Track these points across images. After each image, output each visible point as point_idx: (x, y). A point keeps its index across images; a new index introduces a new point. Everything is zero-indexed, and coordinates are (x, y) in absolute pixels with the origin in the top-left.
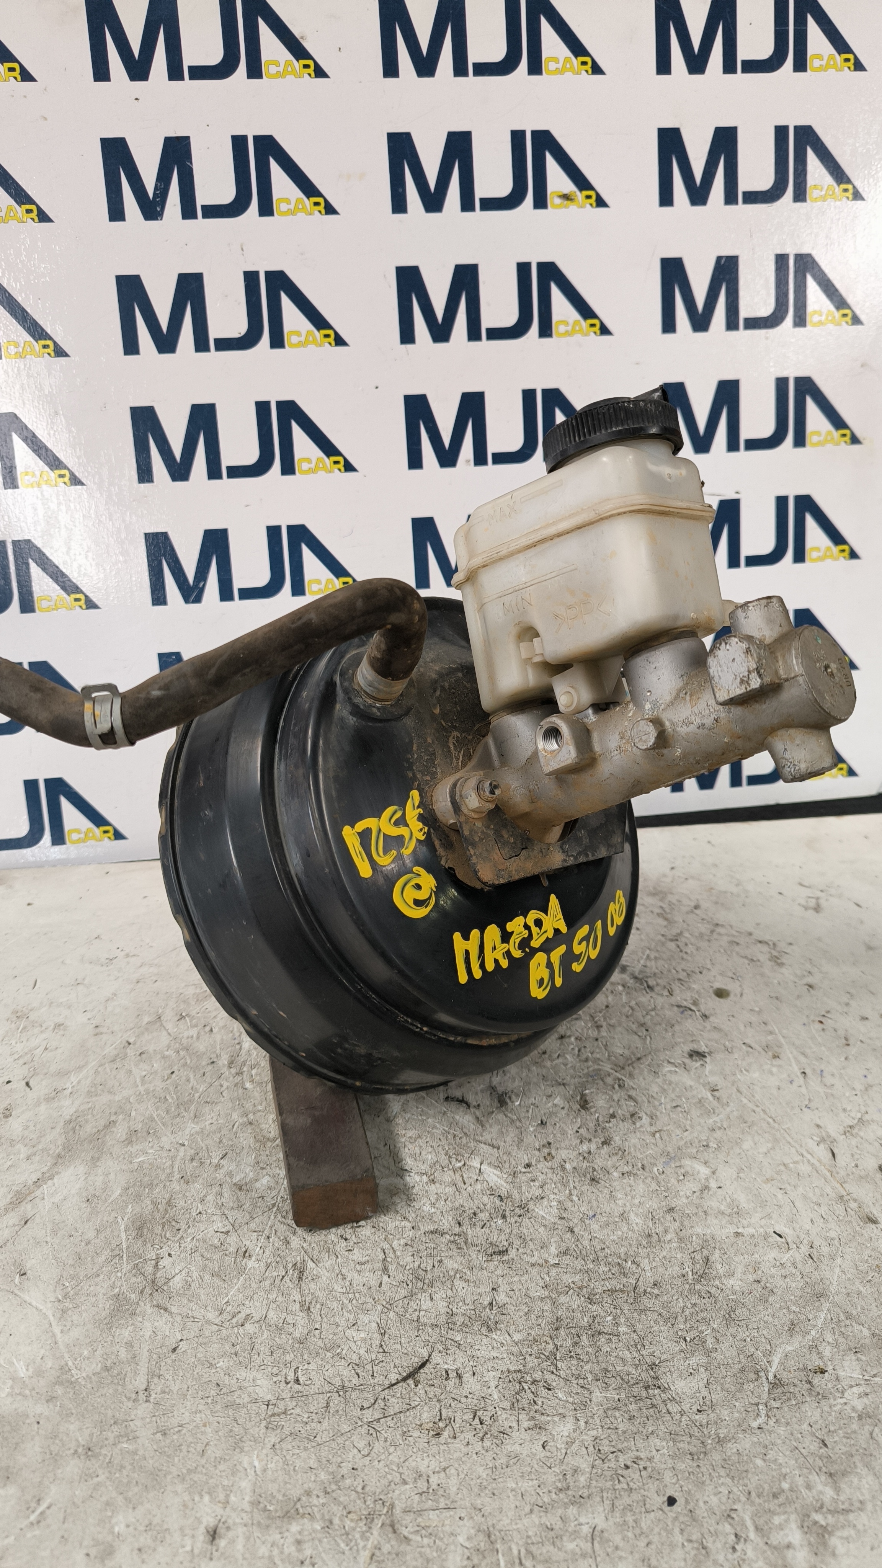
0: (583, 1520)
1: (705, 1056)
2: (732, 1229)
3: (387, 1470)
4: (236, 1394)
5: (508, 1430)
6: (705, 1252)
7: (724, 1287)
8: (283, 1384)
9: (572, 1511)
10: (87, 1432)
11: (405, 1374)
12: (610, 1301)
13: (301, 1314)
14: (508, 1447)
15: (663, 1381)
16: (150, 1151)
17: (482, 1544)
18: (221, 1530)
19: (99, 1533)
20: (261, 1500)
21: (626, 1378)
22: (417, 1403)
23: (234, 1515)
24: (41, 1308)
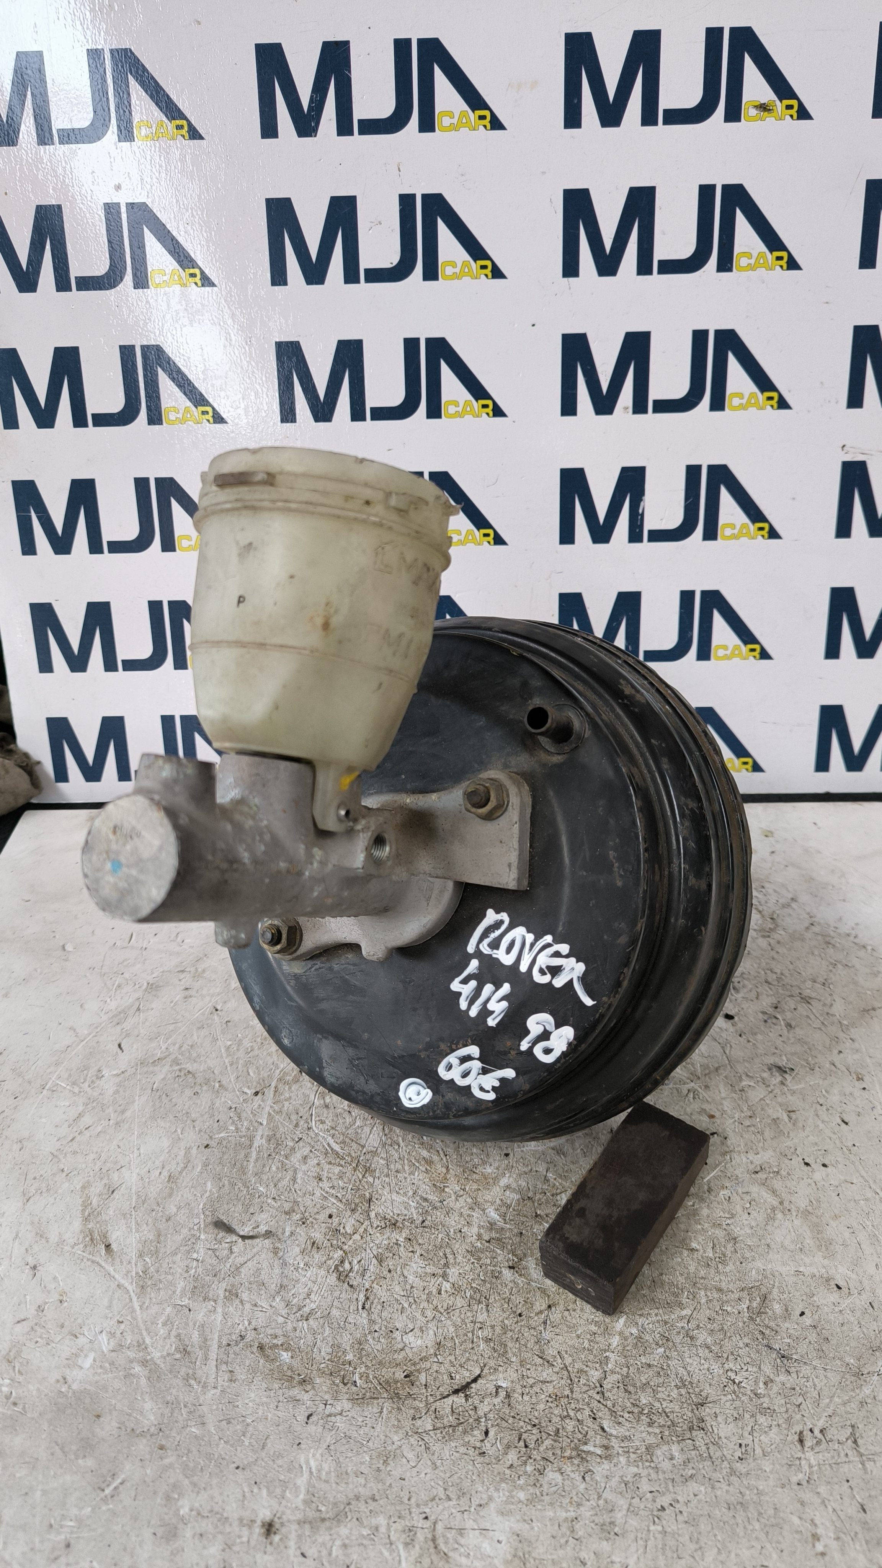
2: (792, 1268)
3: (432, 1484)
6: (764, 1290)
7: (778, 1329)
9: (605, 1546)
10: (160, 1412)
11: (456, 1387)
13: (363, 1314)
14: (550, 1474)
15: (707, 1424)
16: (231, 1128)
18: (277, 1526)
19: (166, 1514)
20: (314, 1499)
23: (288, 1512)
24: (123, 1282)
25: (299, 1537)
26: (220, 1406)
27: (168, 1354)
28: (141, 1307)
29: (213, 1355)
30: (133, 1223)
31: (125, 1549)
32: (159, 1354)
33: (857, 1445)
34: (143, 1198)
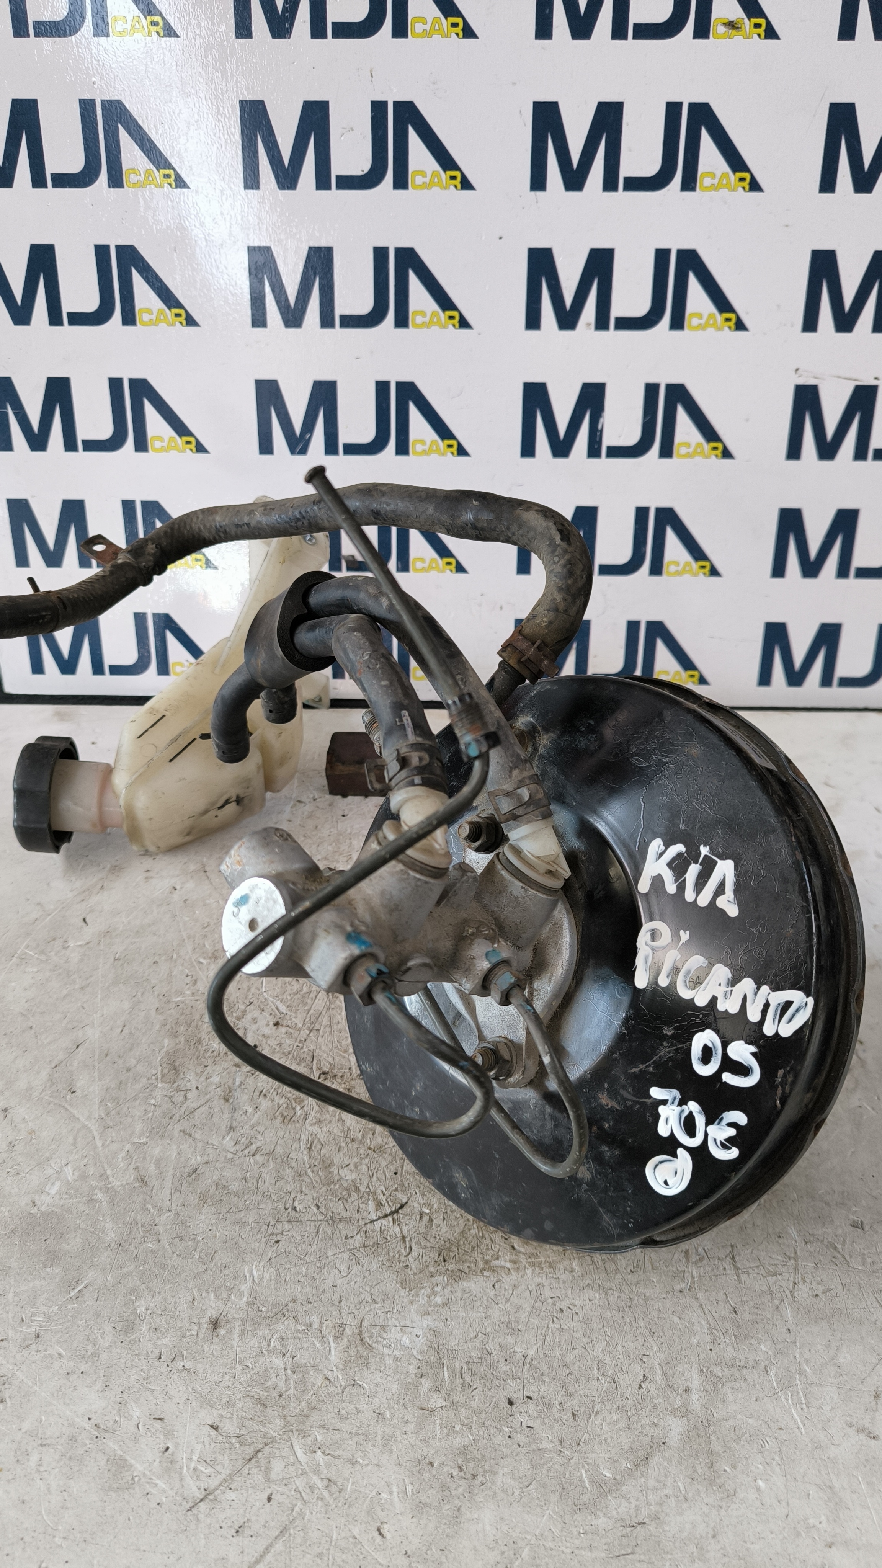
0: (518, 1349)
3: (361, 1290)
5: (467, 1270)
8: (282, 1210)
9: (510, 1340)
10: (120, 1231)
11: (385, 1213)
13: (304, 1152)
14: (465, 1283)
16: (188, 992)
17: (432, 1357)
18: (222, 1322)
19: (124, 1312)
20: (256, 1302)
22: (392, 1238)
23: (233, 1311)
24: (87, 1123)
25: (243, 1331)
26: (174, 1226)
27: (127, 1184)
28: (103, 1145)
29: (168, 1184)
30: (96, 1074)
31: (88, 1340)
32: (119, 1183)
33: (735, 1262)
34: (106, 1052)
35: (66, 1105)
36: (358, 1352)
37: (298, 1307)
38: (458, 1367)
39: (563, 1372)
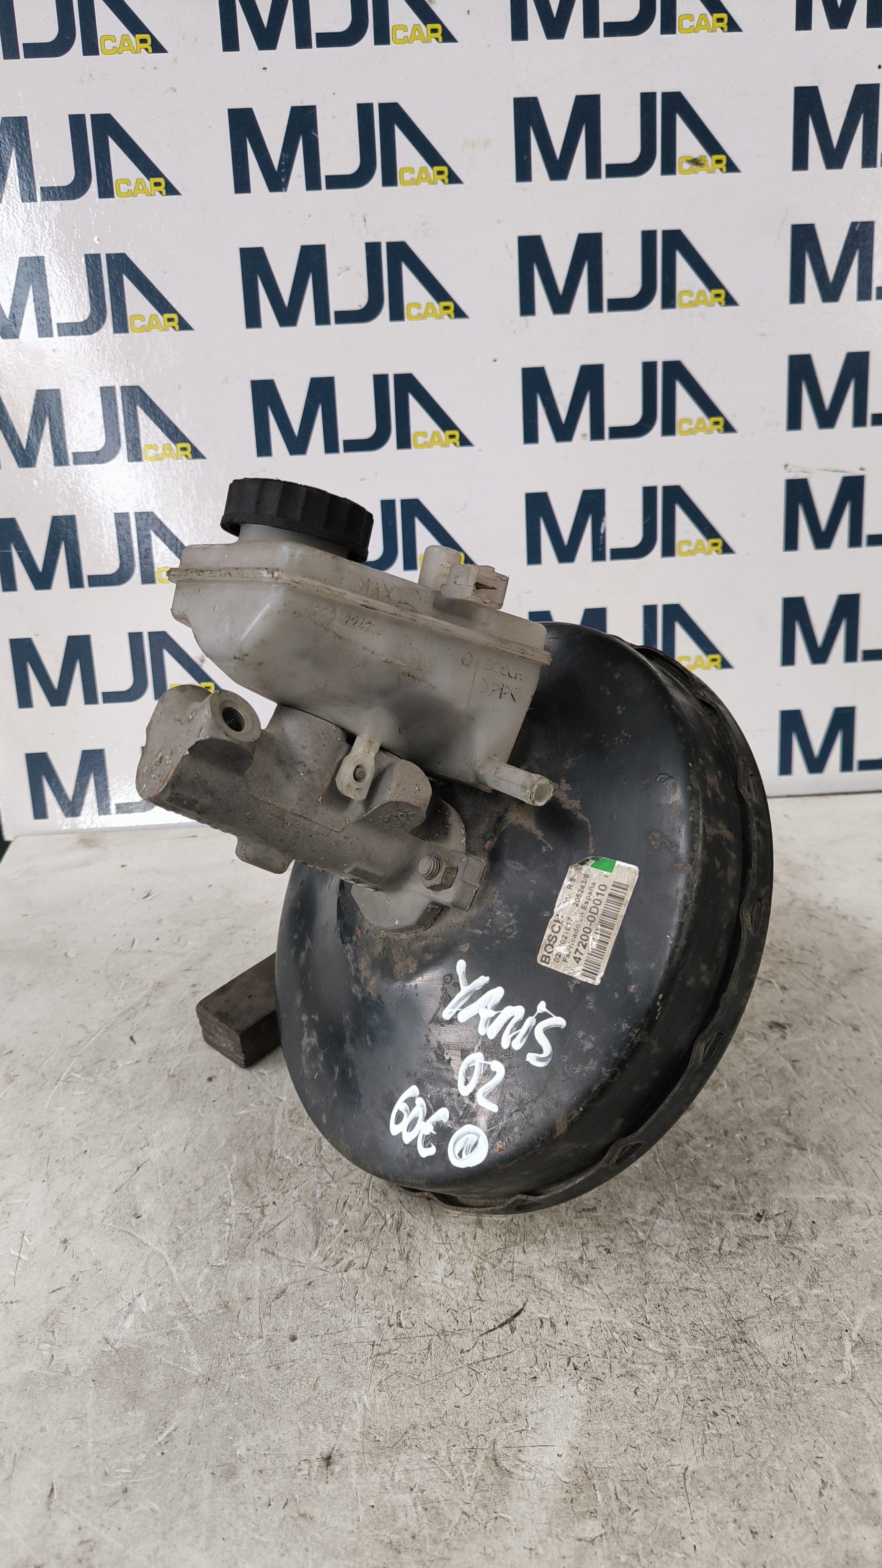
0: (675, 1461)
1: (785, 1028)
2: (813, 1196)
3: (487, 1409)
4: (344, 1334)
5: (602, 1377)
6: (789, 1217)
7: (806, 1249)
8: (386, 1327)
9: (665, 1451)
10: (207, 1363)
11: (501, 1322)
12: (696, 1259)
13: (402, 1263)
14: (602, 1392)
15: (749, 1337)
16: (252, 1105)
17: (581, 1479)
18: (335, 1458)
19: (222, 1455)
20: (372, 1431)
21: (713, 1331)
22: (513, 1348)
23: (346, 1444)
24: (158, 1249)
25: (361, 1466)
26: (268, 1354)
27: (210, 1311)
28: (178, 1270)
29: (255, 1308)
30: (162, 1196)
31: (184, 1490)
32: (200, 1311)
34: (169, 1172)
35: (132, 1232)
36: (495, 1478)
37: (421, 1434)
38: (610, 1487)
39: (731, 1484)
